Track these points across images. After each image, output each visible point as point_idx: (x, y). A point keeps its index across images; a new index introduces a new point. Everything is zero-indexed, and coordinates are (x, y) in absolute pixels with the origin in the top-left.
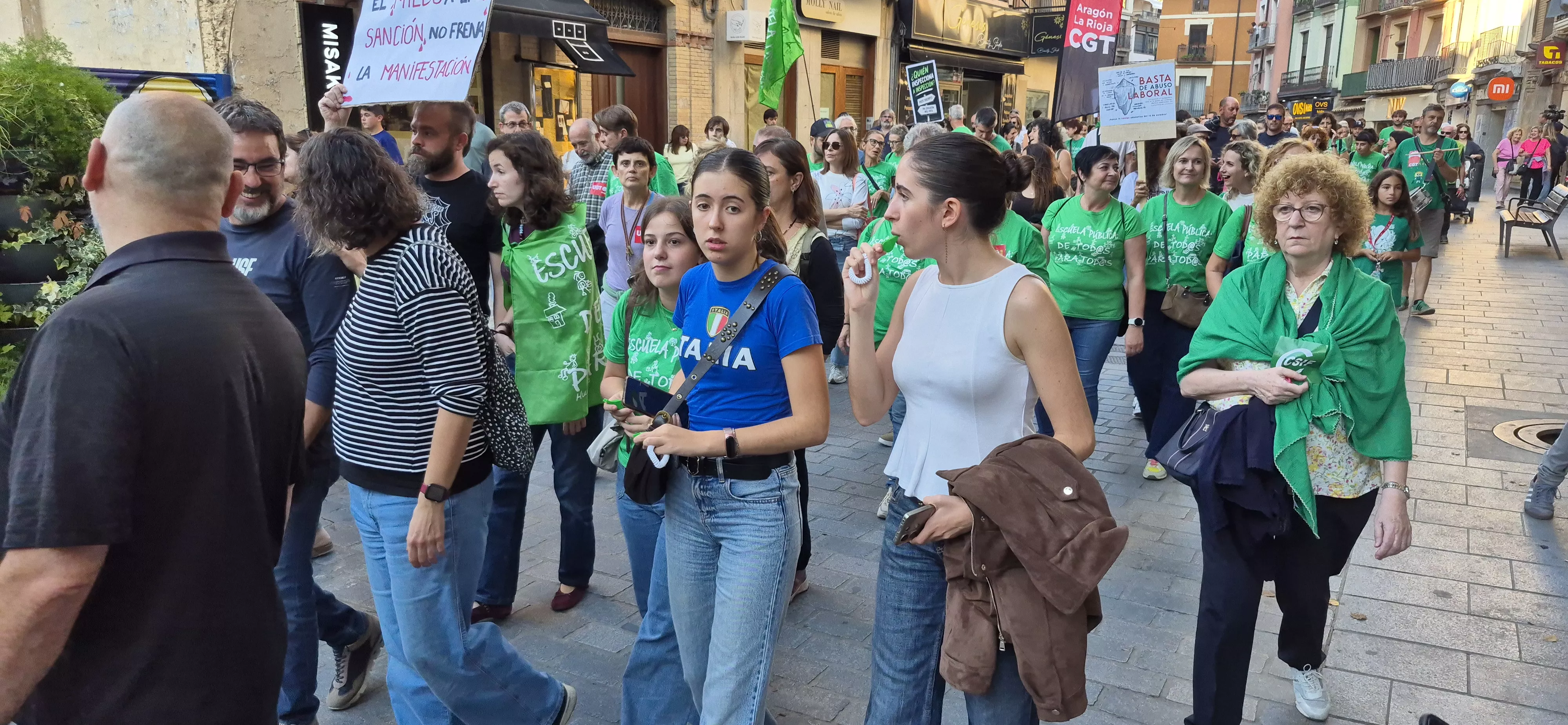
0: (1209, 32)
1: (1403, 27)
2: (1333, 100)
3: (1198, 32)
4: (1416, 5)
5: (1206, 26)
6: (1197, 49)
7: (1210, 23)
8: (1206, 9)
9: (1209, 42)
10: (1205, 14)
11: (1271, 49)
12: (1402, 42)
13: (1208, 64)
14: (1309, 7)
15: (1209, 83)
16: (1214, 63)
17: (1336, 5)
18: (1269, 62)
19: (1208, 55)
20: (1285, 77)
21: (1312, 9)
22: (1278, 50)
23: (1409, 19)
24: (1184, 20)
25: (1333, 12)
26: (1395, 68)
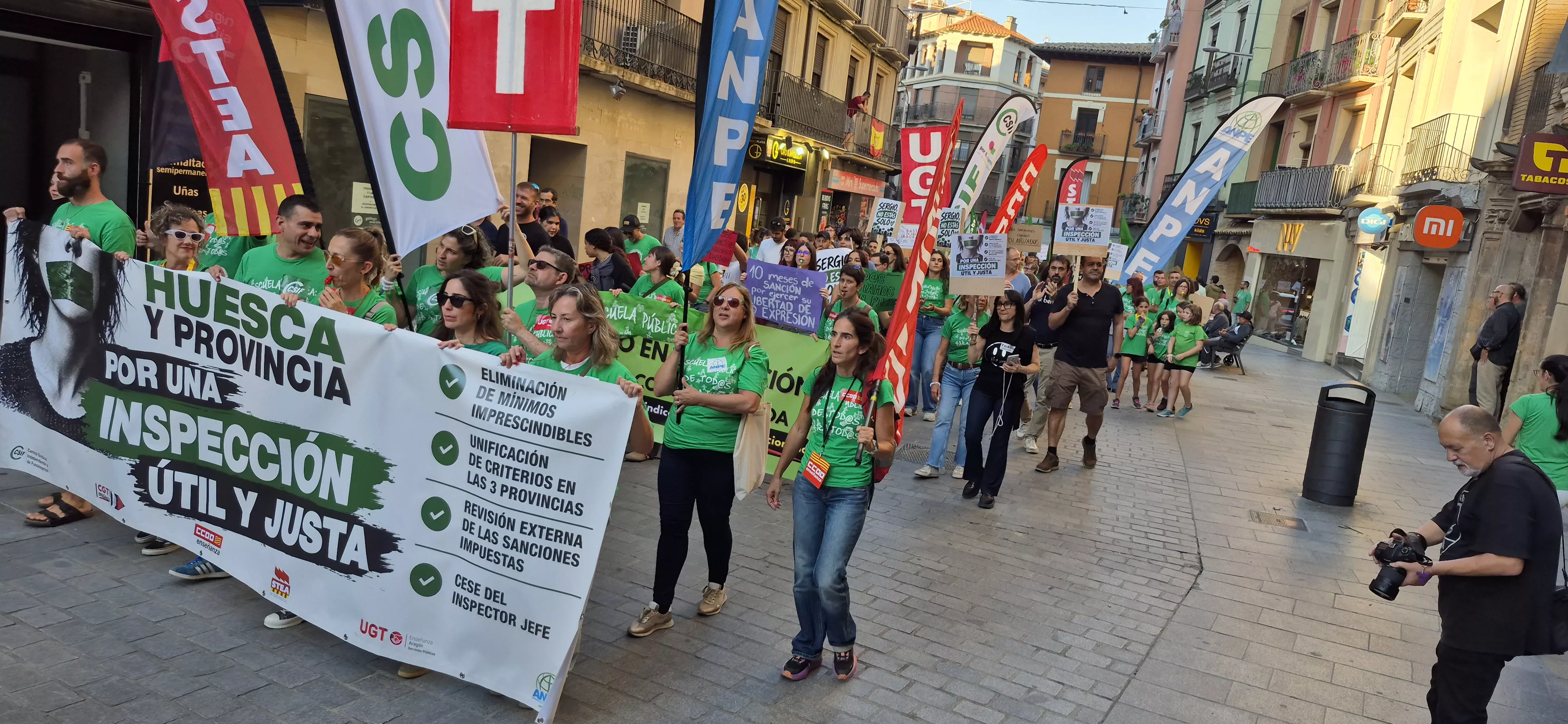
0: (1100, 119)
1: (1311, 121)
2: (1217, 216)
3: (1087, 117)
4: (1327, 89)
5: (1097, 111)
6: (1085, 138)
7: (1101, 107)
8: (1098, 91)
9: (1099, 131)
10: (1096, 96)
11: (1157, 143)
12: (1308, 143)
13: (1097, 158)
14: (1202, 91)
15: (1094, 180)
16: (1103, 157)
17: (1233, 89)
18: (1154, 159)
19: (1096, 146)
20: (1169, 180)
21: (1207, 95)
22: (1163, 145)
23: (1318, 111)
24: (1071, 100)
25: (1229, 98)
26: (1293, 178)
